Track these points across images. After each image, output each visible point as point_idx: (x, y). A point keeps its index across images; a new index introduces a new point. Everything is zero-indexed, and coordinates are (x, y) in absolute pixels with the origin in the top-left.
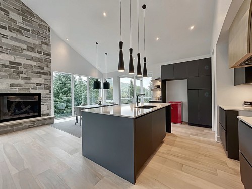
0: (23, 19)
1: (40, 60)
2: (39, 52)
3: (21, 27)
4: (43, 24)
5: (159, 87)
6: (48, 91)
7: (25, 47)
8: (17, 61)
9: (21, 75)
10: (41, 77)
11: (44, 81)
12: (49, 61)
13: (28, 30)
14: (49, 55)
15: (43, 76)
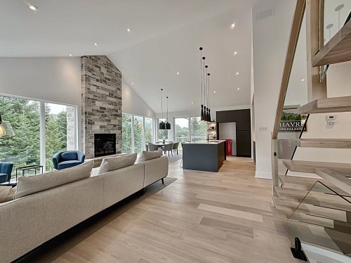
0: (107, 71)
1: (116, 104)
2: (116, 97)
3: (106, 78)
4: (117, 72)
5: (213, 128)
6: (120, 131)
7: (108, 94)
8: (104, 106)
9: (106, 118)
10: (116, 119)
11: (118, 122)
12: (120, 104)
13: (109, 80)
14: (121, 99)
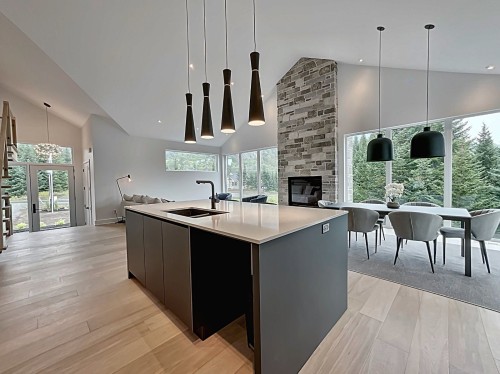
1: (320, 125)
3: (303, 92)
6: (331, 172)
7: (306, 115)
8: (301, 136)
9: (303, 153)
10: (321, 150)
11: (325, 155)
12: (332, 121)
13: (308, 91)
14: (333, 110)
15: (324, 148)
